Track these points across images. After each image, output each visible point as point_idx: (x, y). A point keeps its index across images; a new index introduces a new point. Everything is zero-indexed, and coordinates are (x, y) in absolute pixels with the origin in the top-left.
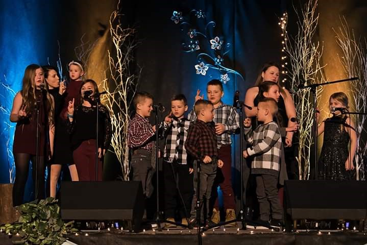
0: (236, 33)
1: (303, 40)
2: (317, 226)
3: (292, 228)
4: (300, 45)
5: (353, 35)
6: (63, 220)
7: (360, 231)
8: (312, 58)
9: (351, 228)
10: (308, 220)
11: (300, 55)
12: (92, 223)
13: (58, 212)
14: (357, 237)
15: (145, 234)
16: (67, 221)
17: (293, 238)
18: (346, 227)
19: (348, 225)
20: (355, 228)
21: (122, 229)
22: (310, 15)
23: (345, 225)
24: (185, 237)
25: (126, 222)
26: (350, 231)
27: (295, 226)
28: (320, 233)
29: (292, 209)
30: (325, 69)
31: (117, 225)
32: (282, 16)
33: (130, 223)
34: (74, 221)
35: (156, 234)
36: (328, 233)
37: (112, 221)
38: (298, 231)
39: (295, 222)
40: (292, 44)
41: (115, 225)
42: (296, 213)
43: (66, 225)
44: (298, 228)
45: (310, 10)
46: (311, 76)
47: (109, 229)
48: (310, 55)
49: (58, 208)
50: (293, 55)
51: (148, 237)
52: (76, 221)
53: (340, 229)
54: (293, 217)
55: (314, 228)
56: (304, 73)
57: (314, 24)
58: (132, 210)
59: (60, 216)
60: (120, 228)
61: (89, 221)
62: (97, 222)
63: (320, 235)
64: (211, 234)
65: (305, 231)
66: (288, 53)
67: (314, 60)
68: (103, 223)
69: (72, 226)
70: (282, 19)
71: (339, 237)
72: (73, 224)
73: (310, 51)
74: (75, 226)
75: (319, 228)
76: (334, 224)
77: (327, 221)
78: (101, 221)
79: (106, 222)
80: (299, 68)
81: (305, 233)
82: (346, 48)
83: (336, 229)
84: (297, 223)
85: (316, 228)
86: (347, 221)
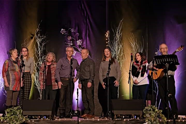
0: (88, 38)
1: (116, 42)
2: (123, 117)
3: (114, 118)
4: (115, 44)
5: (136, 41)
6: (23, 115)
7: (140, 119)
8: (119, 50)
9: (137, 118)
10: (120, 115)
11: (115, 48)
12: (35, 116)
13: (22, 112)
14: (139, 121)
15: (56, 121)
16: (25, 116)
17: (114, 122)
18: (135, 118)
19: (135, 117)
20: (138, 118)
21: (47, 119)
22: (118, 32)
23: (134, 117)
24: (72, 122)
25: (49, 116)
26: (136, 119)
27: (115, 118)
28: (125, 120)
29: (114, 111)
30: (125, 54)
31: (45, 117)
32: (107, 32)
33: (50, 116)
34: (28, 116)
35: (61, 121)
36: (128, 120)
37: (43, 115)
38: (116, 119)
39: (115, 116)
40: (112, 44)
41: (44, 117)
42: (115, 112)
43: (25, 117)
44: (116, 118)
45: (119, 30)
46: (119, 57)
47: (42, 119)
48: (119, 48)
49: (22, 111)
50: (112, 48)
51: (58, 122)
52: (29, 116)
53: (133, 118)
54: (114, 114)
55: (122, 118)
56: (116, 56)
57: (120, 36)
58: (51, 111)
59: (22, 114)
60: (46, 118)
61: (34, 116)
62: (37, 116)
63: (125, 121)
64: (82, 121)
65: (119, 119)
66: (110, 47)
67: (120, 50)
68: (39, 117)
69: (27, 117)
70: (107, 33)
71: (132, 122)
72: (28, 117)
73: (119, 47)
74: (28, 118)
75: (124, 118)
76: (130, 116)
77: (128, 115)
78: (39, 116)
79: (41, 116)
80: (114, 53)
81: (119, 120)
82: (133, 46)
83: (131, 118)
84: (116, 116)
85: (123, 118)
86: (135, 115)
